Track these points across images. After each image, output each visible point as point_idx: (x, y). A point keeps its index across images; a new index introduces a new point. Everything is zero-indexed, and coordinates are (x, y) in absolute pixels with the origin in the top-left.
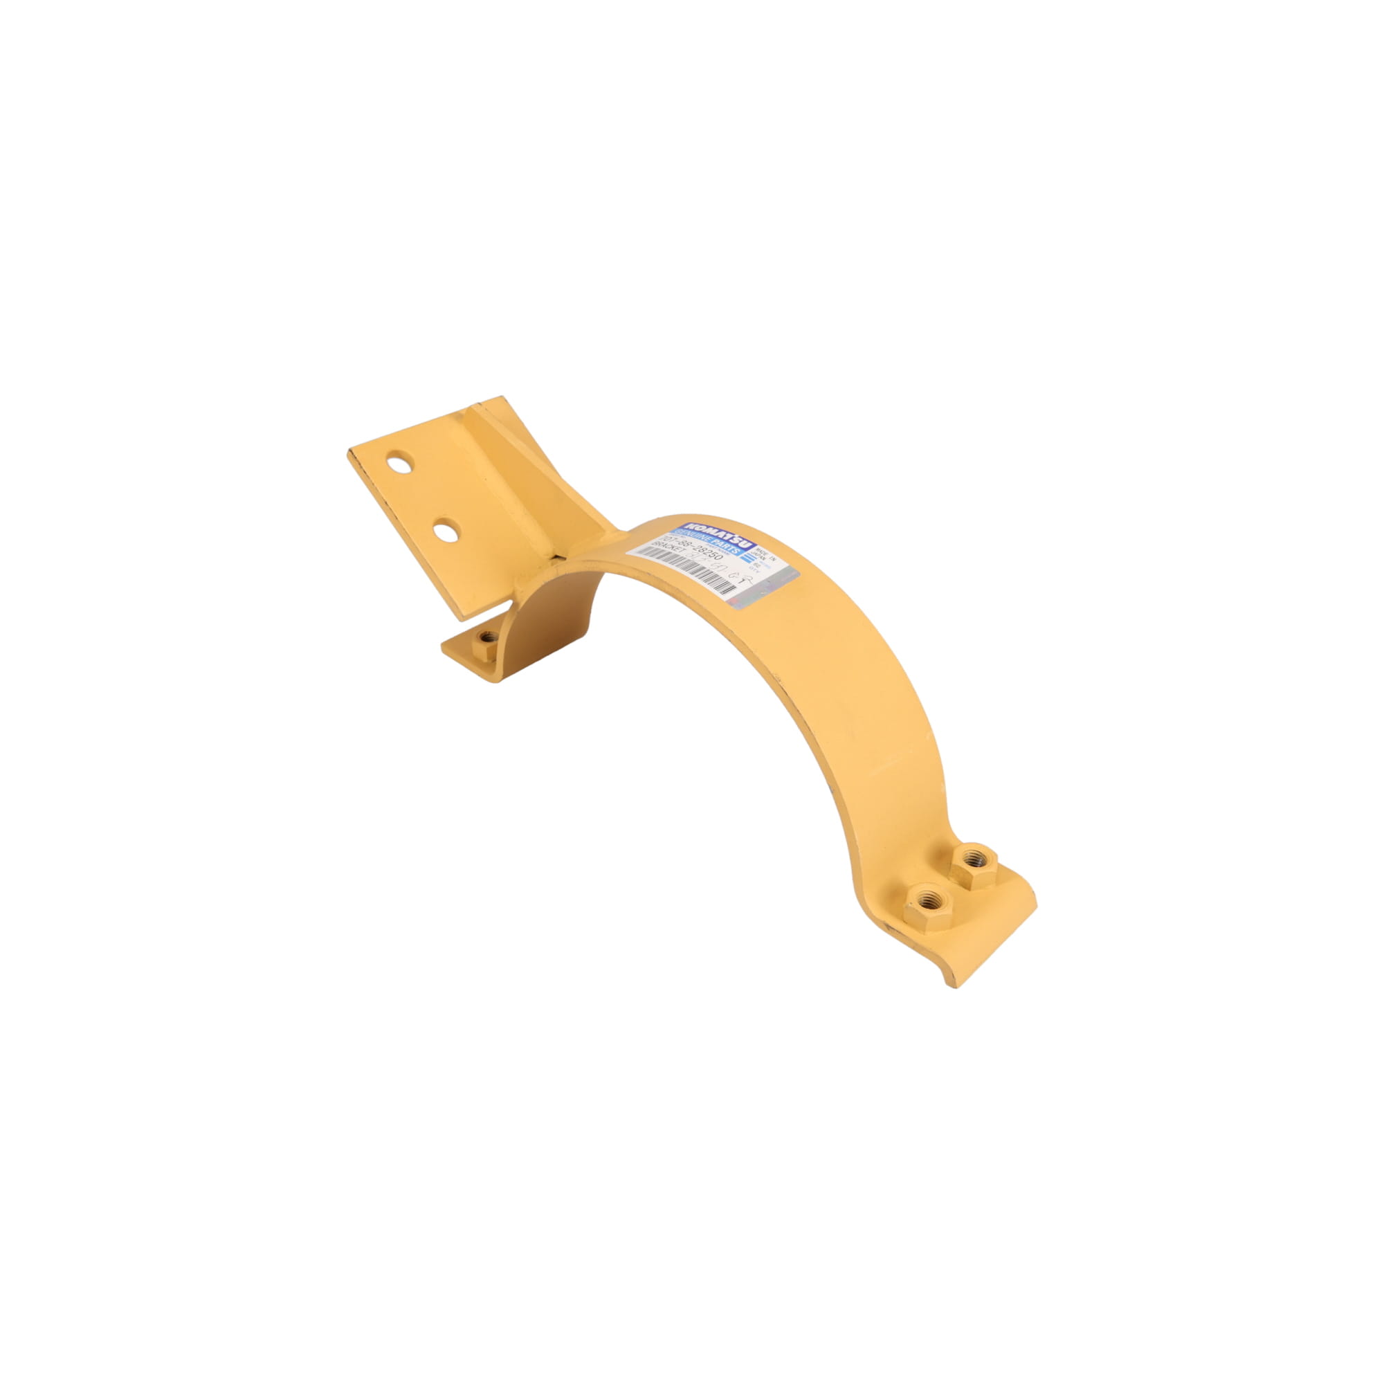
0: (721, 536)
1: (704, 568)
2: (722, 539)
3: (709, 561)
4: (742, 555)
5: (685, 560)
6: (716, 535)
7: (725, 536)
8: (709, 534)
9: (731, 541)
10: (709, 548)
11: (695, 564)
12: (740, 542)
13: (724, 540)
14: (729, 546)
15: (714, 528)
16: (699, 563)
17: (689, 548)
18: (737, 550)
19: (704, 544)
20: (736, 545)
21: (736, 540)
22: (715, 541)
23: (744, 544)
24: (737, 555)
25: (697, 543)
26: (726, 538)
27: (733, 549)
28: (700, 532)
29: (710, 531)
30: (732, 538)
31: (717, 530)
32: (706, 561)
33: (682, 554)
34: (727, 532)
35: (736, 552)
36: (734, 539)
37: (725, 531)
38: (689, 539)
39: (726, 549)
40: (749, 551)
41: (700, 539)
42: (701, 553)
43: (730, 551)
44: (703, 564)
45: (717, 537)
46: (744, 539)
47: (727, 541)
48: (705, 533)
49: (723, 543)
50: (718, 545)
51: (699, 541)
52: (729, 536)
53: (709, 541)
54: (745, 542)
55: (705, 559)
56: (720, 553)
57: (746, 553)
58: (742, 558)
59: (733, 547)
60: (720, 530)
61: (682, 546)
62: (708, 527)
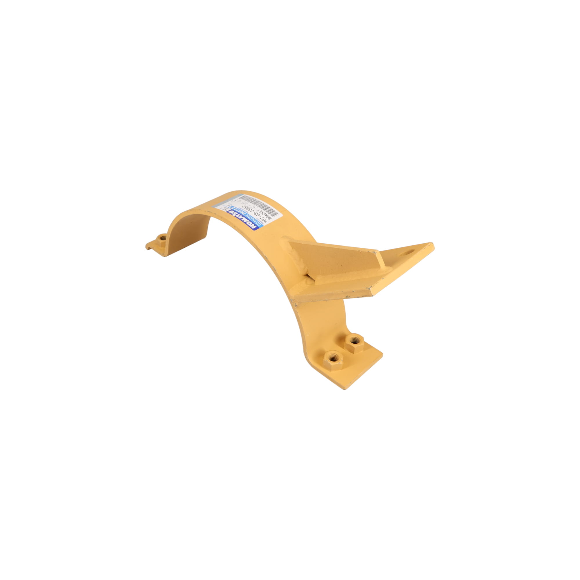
0: (241, 216)
1: (251, 202)
2: (241, 214)
3: (248, 205)
4: (234, 208)
5: (258, 205)
6: (243, 217)
7: (239, 216)
8: (246, 218)
9: (237, 213)
10: (247, 210)
11: (254, 204)
12: (233, 213)
13: (240, 214)
14: (238, 211)
15: (243, 221)
16: (253, 204)
17: (256, 212)
18: (236, 210)
19: (249, 213)
20: (235, 211)
21: (235, 213)
22: (244, 214)
23: (232, 212)
24: (236, 208)
25: (252, 214)
26: (239, 215)
27: (237, 210)
28: (250, 221)
29: (245, 220)
30: (236, 215)
31: (242, 220)
32: (249, 205)
33: (259, 208)
34: (238, 218)
35: (236, 209)
36: (235, 214)
37: (239, 219)
38: (255, 217)
39: (240, 210)
40: (230, 209)
41: (250, 216)
42: (251, 208)
43: (238, 209)
44: (251, 204)
45: (243, 216)
46: (231, 214)
47: (239, 213)
48: (248, 219)
49: (241, 213)
50: (243, 212)
51: (251, 215)
52: (237, 216)
53: (247, 214)
54: (231, 213)
55: (250, 206)
56: (243, 208)
57: (232, 209)
58: (234, 207)
59: (237, 211)
60: (241, 219)
61: (259, 213)
62: (246, 223)
